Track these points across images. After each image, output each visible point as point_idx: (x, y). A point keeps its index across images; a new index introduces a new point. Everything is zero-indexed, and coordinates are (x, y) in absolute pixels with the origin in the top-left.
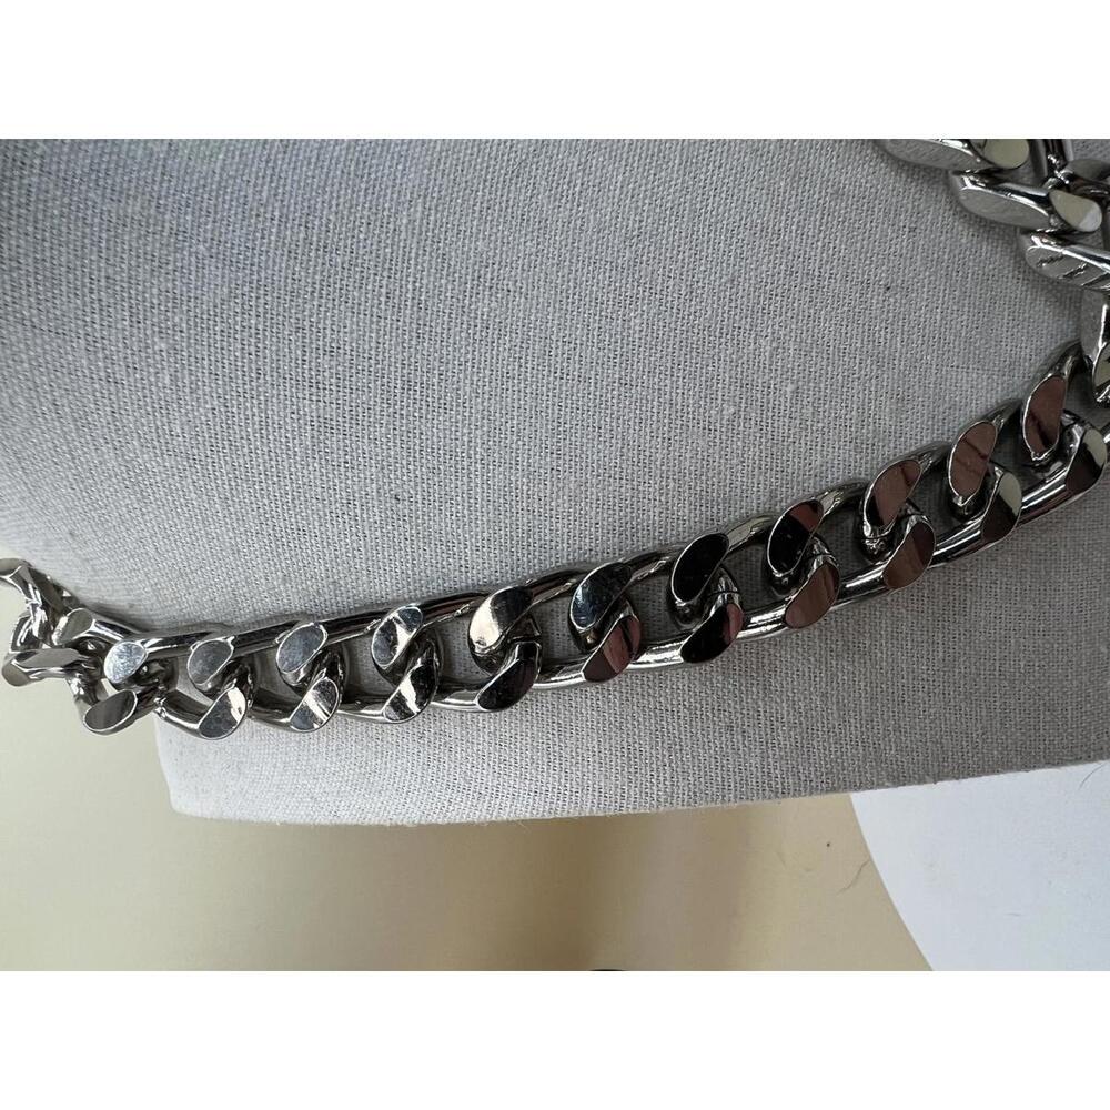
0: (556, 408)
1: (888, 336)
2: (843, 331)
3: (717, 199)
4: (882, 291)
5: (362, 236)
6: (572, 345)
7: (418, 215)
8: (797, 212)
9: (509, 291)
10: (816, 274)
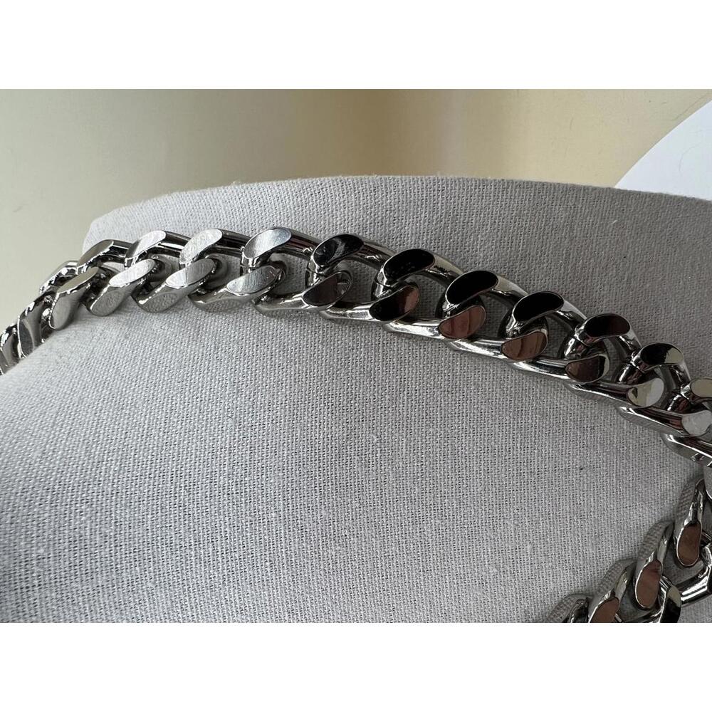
0: (386, 597)
1: (585, 499)
2: (558, 503)
3: (468, 438)
4: (578, 472)
5: (248, 534)
6: (391, 557)
7: (281, 507)
8: (519, 435)
9: (346, 535)
10: (536, 471)
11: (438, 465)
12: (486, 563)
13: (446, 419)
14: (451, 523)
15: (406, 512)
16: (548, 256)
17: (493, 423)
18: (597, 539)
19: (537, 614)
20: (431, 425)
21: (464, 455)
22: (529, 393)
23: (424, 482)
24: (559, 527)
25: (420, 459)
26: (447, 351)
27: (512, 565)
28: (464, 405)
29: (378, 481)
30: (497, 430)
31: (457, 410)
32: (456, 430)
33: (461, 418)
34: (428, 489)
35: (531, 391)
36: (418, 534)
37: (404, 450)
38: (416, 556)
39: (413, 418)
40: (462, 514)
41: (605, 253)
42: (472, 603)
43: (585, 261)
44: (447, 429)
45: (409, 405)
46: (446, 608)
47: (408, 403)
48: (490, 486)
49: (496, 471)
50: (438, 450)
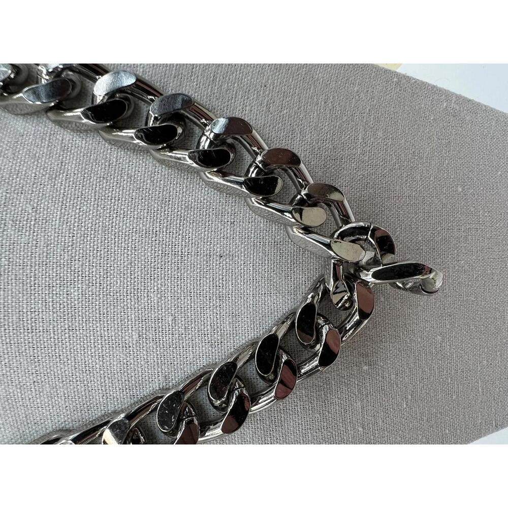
1: (224, 283)
2: (198, 283)
4: (218, 258)
10: (180, 253)
11: (89, 238)
12: (130, 329)
13: (100, 200)
14: (98, 289)
15: (54, 275)
16: (198, 77)
17: (143, 208)
18: (234, 319)
19: (177, 379)
20: (85, 203)
21: (113, 233)
22: (177, 187)
23: (74, 251)
24: (199, 304)
25: (71, 231)
26: (106, 145)
27: (154, 334)
28: (117, 190)
29: (29, 245)
30: (146, 215)
31: (110, 194)
32: (108, 211)
33: (113, 201)
34: (77, 257)
35: (178, 185)
36: (65, 296)
37: (57, 222)
38: (62, 315)
39: (69, 196)
40: (108, 283)
41: (248, 80)
42: (115, 363)
43: (230, 84)
44: (99, 208)
45: (67, 185)
46: (91, 365)
47: (66, 183)
48: (136, 262)
49: (143, 249)
50: (90, 225)
